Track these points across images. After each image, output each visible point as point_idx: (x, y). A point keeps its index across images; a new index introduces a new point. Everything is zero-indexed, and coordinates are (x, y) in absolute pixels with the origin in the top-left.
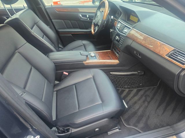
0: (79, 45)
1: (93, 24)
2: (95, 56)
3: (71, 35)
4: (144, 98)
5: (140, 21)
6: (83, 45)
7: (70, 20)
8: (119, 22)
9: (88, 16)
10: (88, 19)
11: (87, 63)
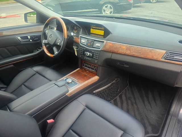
0: (31, 75)
1: (44, 45)
2: (72, 81)
3: (12, 66)
4: (129, 101)
5: (111, 33)
6: (36, 73)
7: (4, 47)
8: (81, 37)
9: (29, 37)
10: (31, 40)
11: (71, 94)
